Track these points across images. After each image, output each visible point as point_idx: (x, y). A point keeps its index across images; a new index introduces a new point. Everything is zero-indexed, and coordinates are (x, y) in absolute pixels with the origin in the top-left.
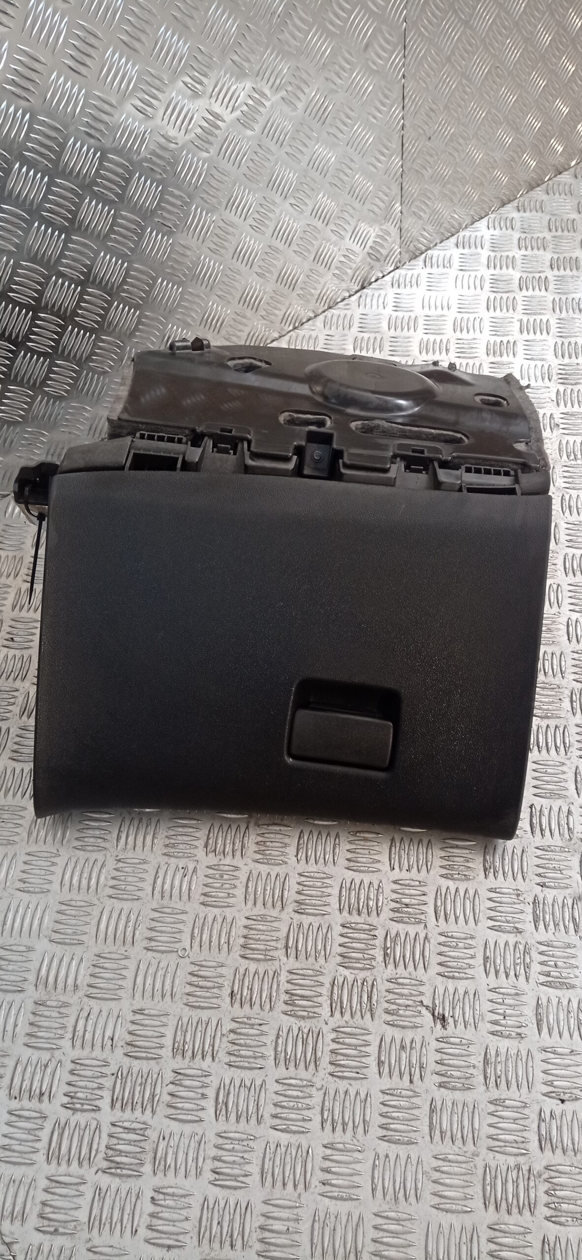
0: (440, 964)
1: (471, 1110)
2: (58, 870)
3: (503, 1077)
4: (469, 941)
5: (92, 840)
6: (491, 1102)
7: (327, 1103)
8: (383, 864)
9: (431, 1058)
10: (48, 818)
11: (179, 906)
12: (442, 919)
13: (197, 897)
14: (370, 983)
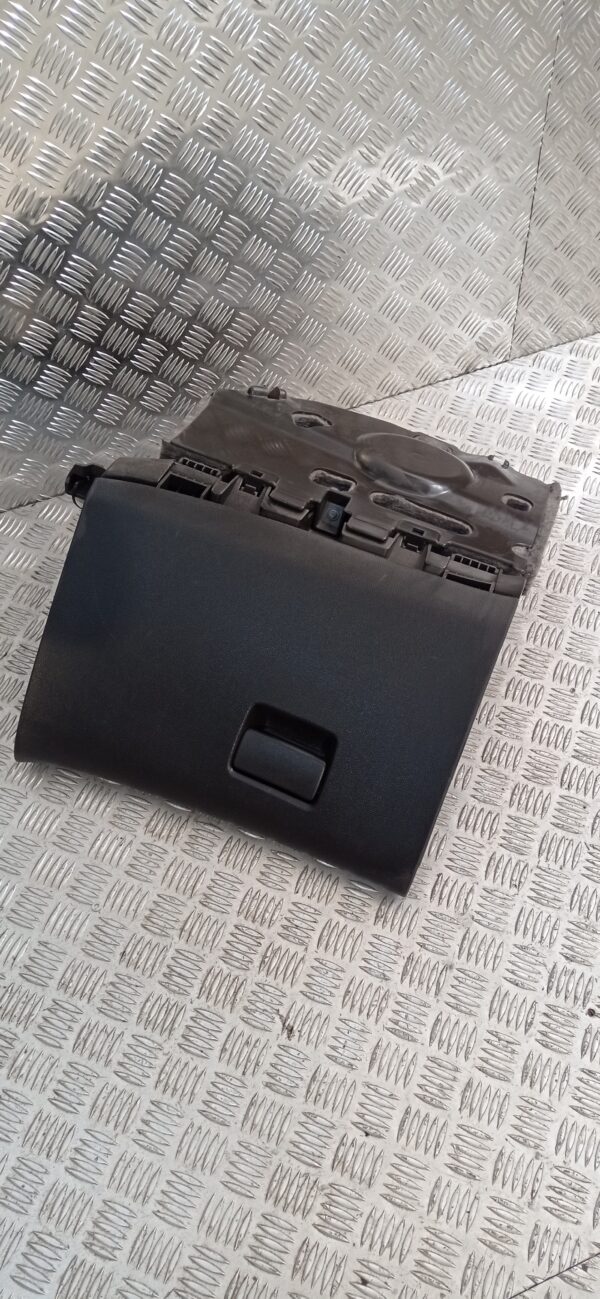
0: (306, 984)
1: (285, 1114)
2: (21, 809)
3: (323, 1096)
4: (339, 973)
5: (57, 793)
6: (305, 1114)
7: (167, 1068)
8: (290, 885)
9: (267, 1059)
10: (29, 764)
11: (108, 868)
12: (322, 948)
13: (124, 866)
14: (240, 981)
